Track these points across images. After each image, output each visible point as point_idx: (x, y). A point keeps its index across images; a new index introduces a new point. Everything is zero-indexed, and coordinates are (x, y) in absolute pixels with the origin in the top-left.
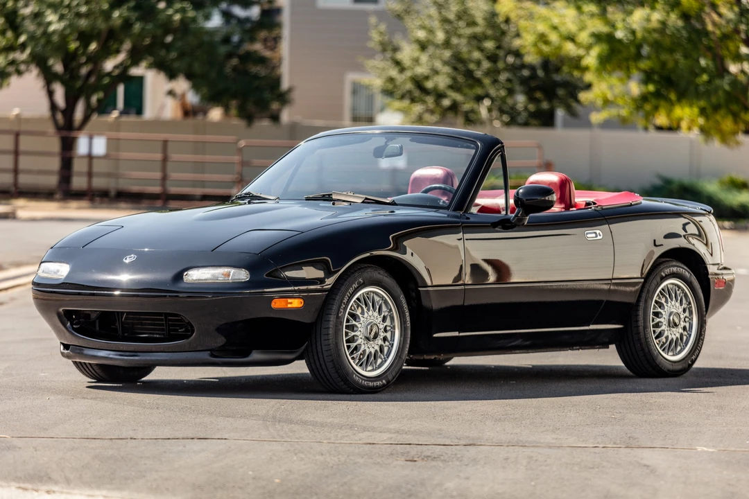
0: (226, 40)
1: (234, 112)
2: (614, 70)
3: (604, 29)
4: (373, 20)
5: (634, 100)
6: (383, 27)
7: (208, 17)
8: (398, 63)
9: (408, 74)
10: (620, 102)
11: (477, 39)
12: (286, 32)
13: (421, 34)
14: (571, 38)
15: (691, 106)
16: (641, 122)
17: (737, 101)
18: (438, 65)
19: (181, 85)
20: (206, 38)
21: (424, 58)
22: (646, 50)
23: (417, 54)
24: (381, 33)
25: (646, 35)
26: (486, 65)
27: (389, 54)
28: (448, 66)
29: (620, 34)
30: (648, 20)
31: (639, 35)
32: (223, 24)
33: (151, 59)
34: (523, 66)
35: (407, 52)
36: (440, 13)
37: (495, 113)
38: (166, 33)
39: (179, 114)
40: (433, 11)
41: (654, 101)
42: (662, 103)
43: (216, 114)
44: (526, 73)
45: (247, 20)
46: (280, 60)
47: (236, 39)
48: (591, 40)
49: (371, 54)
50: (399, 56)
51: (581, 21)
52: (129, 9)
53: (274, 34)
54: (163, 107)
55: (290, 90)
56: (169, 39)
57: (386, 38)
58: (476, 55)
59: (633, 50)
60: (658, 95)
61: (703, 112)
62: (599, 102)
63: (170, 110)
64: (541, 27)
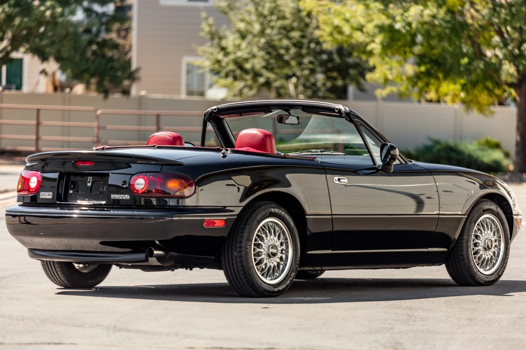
0: (88, 31)
1: (93, 87)
2: (393, 54)
3: (387, 22)
4: (204, 15)
5: (409, 79)
6: (211, 21)
7: (73, 13)
8: (223, 49)
9: (232, 57)
10: (399, 80)
11: (286, 30)
12: (135, 24)
13: (242, 26)
14: (360, 28)
15: (455, 83)
16: (415, 96)
17: (491, 78)
18: (255, 50)
19: (52, 66)
20: (71, 30)
21: (244, 44)
22: (419, 38)
23: (238, 42)
24: (210, 25)
25: (420, 26)
26: (293, 51)
27: (216, 41)
28: (263, 51)
29: (398, 26)
30: (422, 15)
31: (414, 25)
32: (84, 18)
33: (27, 46)
34: (323, 52)
35: (231, 40)
36: (257, 9)
37: (301, 88)
38: (40, 24)
39: (51, 89)
40: (251, 7)
41: (426, 80)
42: (432, 81)
43: (79, 89)
44: (325, 57)
45: (104, 14)
46: (131, 46)
47: (94, 29)
48: (376, 31)
49: (202, 43)
50: (224, 43)
51: (369, 15)
52: (10, 6)
53: (126, 25)
54: (38, 83)
55: (137, 70)
56: (42, 29)
57: (213, 28)
58: (285, 42)
59: (409, 38)
60: (428, 74)
61: (464, 87)
62: (382, 81)
63: (44, 86)
64: (337, 21)
